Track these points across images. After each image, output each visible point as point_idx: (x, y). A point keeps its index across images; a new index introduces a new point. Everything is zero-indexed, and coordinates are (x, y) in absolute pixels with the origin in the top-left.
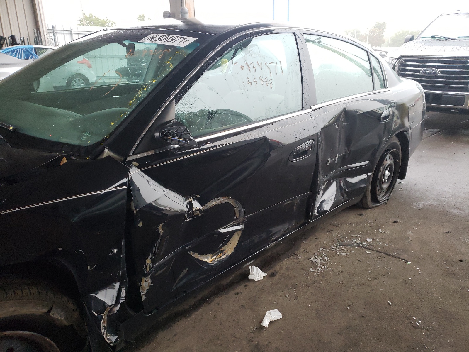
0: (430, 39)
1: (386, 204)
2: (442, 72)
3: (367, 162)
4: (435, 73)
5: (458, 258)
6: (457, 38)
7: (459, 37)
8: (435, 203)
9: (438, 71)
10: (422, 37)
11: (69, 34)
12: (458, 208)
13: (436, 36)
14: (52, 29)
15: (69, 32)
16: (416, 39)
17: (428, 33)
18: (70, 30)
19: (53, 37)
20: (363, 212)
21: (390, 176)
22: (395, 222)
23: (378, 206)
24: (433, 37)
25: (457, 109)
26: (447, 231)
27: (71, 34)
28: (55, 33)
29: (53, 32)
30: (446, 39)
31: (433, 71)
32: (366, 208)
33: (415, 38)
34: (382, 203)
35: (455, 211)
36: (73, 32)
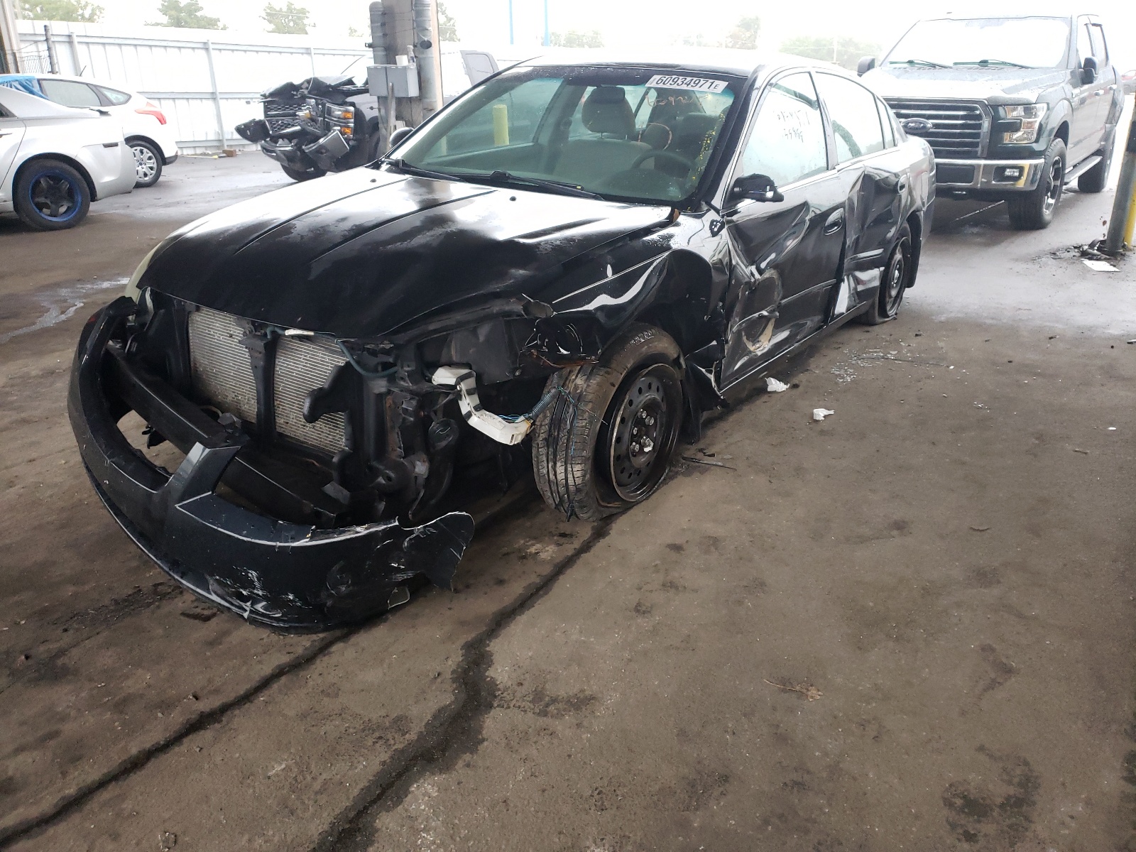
0: (906, 65)
1: (895, 319)
2: (936, 126)
3: (880, 251)
4: (924, 127)
5: (1006, 360)
6: (951, 65)
7: (955, 64)
8: (959, 315)
9: (930, 123)
10: (892, 63)
11: (67, 44)
12: (993, 319)
13: (916, 62)
14: (44, 33)
15: (67, 40)
16: (880, 66)
17: (902, 55)
18: (67, 34)
19: (47, 53)
20: (870, 329)
21: (899, 278)
22: (917, 335)
23: (887, 321)
24: (911, 62)
25: (961, 189)
26: (986, 339)
27: (71, 43)
28: (50, 42)
29: (47, 40)
30: (934, 66)
31: (921, 123)
32: (873, 324)
33: (877, 64)
34: (891, 318)
35: (989, 322)
36: (76, 40)
